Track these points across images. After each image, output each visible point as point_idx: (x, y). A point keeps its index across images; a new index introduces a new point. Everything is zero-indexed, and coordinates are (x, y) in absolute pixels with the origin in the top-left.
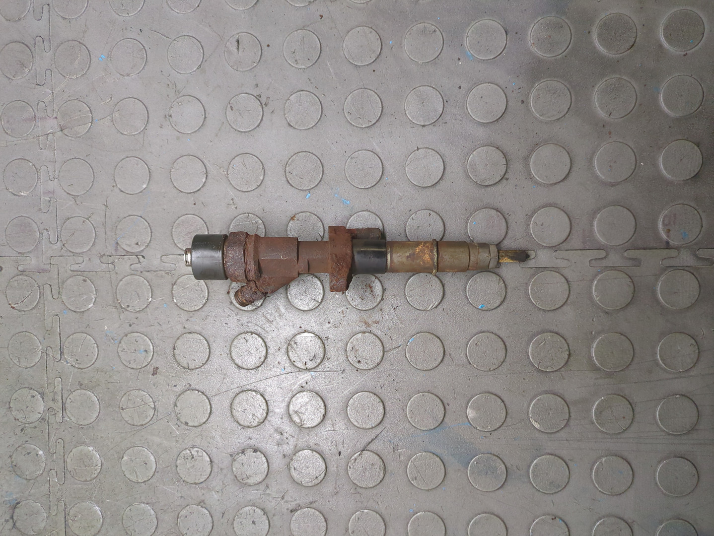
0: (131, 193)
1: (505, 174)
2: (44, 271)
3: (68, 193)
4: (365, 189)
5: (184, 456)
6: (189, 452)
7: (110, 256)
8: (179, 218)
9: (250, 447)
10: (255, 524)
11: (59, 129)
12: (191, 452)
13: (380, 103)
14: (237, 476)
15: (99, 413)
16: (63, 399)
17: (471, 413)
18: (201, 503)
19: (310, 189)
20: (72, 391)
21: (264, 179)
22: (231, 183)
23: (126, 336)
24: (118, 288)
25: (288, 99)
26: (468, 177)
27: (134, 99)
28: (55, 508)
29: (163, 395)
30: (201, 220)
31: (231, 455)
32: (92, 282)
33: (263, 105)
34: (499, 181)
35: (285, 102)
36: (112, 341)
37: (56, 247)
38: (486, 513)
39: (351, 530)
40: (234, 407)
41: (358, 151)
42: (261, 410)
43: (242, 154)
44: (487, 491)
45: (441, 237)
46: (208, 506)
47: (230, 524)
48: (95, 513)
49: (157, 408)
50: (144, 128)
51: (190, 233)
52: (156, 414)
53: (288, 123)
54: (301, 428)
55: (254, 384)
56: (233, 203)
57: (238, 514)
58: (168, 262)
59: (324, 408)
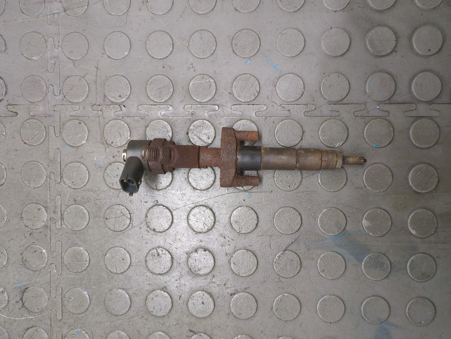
0: (116, 58)
1: (395, 47)
2: (50, 116)
3: (69, 58)
4: (291, 57)
5: (152, 254)
6: (155, 251)
7: (99, 105)
8: (151, 77)
9: (201, 248)
10: (204, 304)
11: (63, 10)
12: (157, 251)
14: (191, 269)
15: (89, 222)
16: (62, 211)
17: (365, 222)
18: (164, 289)
19: (250, 57)
20: (69, 205)
21: (216, 49)
22: (191, 52)
23: (110, 164)
24: (105, 129)
26: (367, 49)
28: (55, 292)
29: (137, 209)
30: (168, 79)
31: (187, 253)
32: (85, 125)
34: (390, 53)
36: (100, 168)
37: (59, 98)
38: (374, 296)
39: (275, 309)
40: (190, 218)
41: (287, 29)
42: (210, 220)
43: (200, 30)
44: (376, 280)
45: (347, 93)
46: (169, 291)
47: (185, 304)
48: (84, 296)
49: (132, 218)
50: (127, 11)
51: (160, 89)
52: (131, 223)
53: (235, 8)
54: (239, 233)
55: (205, 201)
56: (192, 67)
57: (191, 296)
58: (143, 110)
59: (257, 219)
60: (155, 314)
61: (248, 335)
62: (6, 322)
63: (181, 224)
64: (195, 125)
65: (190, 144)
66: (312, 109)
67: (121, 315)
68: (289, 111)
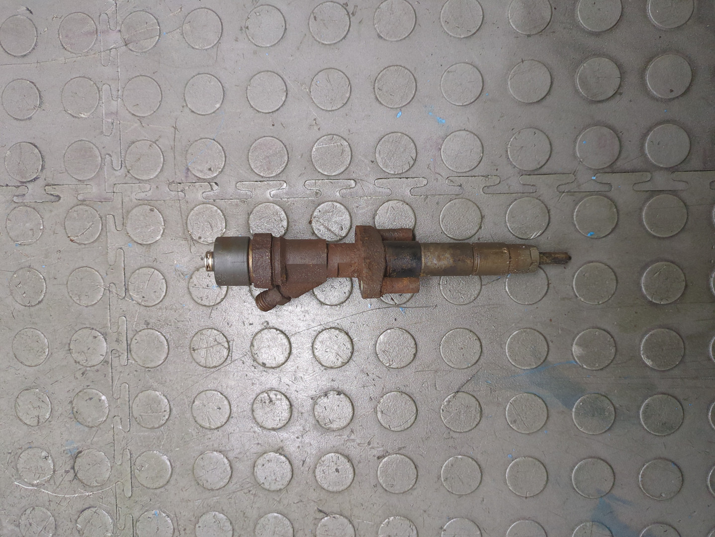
0: (203, 114)
1: (619, 88)
2: (107, 200)
3: (133, 114)
4: (463, 106)
5: (261, 400)
6: (266, 395)
7: (180, 183)
8: (256, 140)
9: (334, 390)
10: (339, 472)
11: (123, 44)
12: (269, 396)
13: (481, 11)
14: (320, 421)
15: (168, 354)
16: (128, 339)
17: (576, 350)
18: (280, 451)
19: (402, 107)
20: (138, 330)
21: (351, 97)
22: (314, 102)
23: (197, 270)
24: (189, 218)
25: (378, 8)
26: (577, 91)
27: (206, 10)
28: (121, 456)
29: (238, 334)
30: (280, 143)
31: (312, 398)
32: (160, 212)
33: (350, 14)
34: (612, 96)
35: (375, 10)
36: (182, 276)
37: (120, 174)
38: (591, 457)
39: (444, 478)
40: (316, 347)
41: (456, 64)
42: (345, 349)
43: (326, 69)
44: (593, 435)
45: (547, 157)
46: (287, 453)
47: (311, 472)
48: (164, 462)
49: (231, 348)
50: (218, 42)
51: (268, 157)
52: (230, 355)
53: (378, 34)
54: (389, 368)
55: (337, 321)
56: (316, 123)
57: (320, 461)
58: (243, 190)
59: (415, 346)
60: (268, 487)
61: (404, 517)
62: (51, 501)
63: (303, 356)
64: (320, 210)
65: (313, 238)
66: (494, 183)
67: (217, 490)
68: (460, 186)
